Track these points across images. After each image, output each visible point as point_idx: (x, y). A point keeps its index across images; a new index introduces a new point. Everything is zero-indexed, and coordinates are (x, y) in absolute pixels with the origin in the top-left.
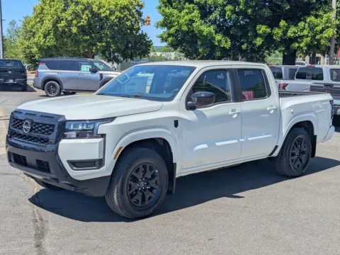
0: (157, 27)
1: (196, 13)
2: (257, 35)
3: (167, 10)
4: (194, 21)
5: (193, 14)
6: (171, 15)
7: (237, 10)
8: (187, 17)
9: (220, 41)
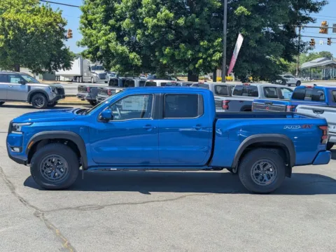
0: (79, 45)
1: (113, 35)
2: (163, 55)
3: (87, 31)
4: (110, 42)
5: (110, 36)
6: (91, 35)
7: (146, 33)
8: (104, 38)
9: (133, 59)
